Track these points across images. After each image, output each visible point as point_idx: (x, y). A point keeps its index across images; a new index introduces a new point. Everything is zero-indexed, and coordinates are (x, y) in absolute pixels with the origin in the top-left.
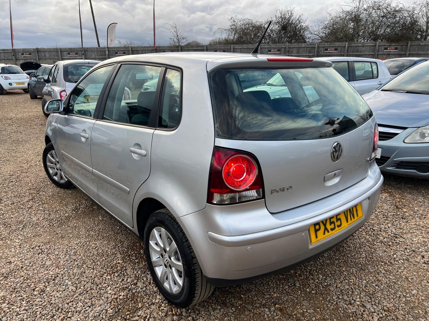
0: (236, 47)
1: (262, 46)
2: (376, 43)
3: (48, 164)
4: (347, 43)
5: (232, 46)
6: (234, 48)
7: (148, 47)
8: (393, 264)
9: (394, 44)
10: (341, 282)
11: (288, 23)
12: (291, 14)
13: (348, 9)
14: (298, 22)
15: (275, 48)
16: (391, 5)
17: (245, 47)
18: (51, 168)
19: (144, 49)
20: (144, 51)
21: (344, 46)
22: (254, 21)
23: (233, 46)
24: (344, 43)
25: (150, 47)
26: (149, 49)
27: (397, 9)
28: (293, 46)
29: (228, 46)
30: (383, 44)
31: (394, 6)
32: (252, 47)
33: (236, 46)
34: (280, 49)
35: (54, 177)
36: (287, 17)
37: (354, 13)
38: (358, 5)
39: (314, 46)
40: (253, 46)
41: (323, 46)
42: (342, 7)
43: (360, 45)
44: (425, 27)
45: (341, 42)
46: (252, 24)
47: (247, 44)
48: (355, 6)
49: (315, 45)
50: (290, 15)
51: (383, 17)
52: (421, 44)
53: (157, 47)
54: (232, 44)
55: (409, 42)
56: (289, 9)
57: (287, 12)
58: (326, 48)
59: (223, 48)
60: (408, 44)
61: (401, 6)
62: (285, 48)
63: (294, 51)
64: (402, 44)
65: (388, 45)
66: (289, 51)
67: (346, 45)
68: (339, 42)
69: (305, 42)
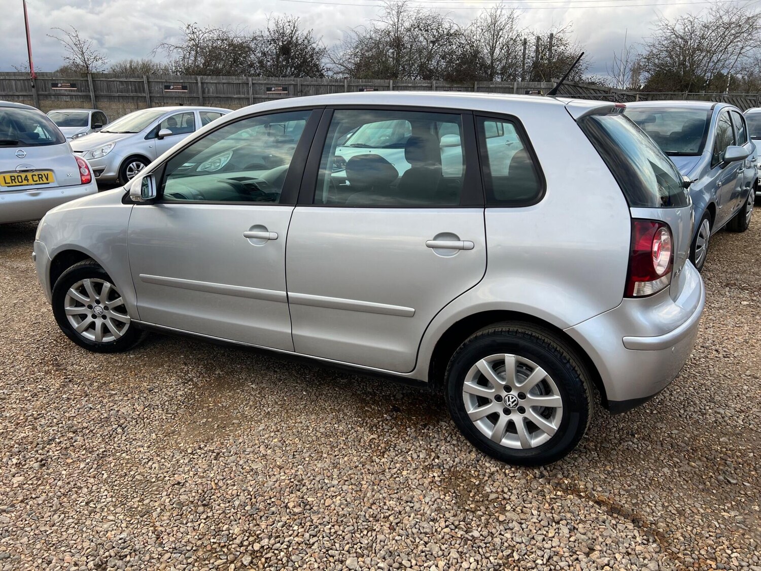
0: (206, 81)
1: (255, 80)
2: (432, 83)
3: (68, 308)
4: (391, 81)
5: (199, 78)
6: (204, 81)
7: (14, 74)
8: (699, 365)
9: (455, 86)
10: (671, 394)
11: (290, 42)
12: (294, 27)
13: (382, 26)
14: (306, 41)
15: (277, 85)
16: (443, 26)
17: (224, 81)
18: (73, 316)
19: (7, 78)
20: (7, 81)
21: (388, 85)
22: (231, 35)
23: (202, 79)
24: (386, 80)
25: (22, 74)
26: (18, 78)
27: (452, 32)
28: (308, 83)
29: (191, 78)
30: (441, 85)
31: (447, 27)
32: (237, 82)
33: (207, 79)
34: (287, 86)
35: (84, 333)
36: (288, 31)
37: (392, 34)
38: (396, 20)
39: (341, 84)
40: (238, 79)
41: (356, 84)
42: (374, 22)
43: (410, 85)
44: (489, 62)
45: (382, 79)
46: (226, 40)
47: (226, 75)
48: (392, 23)
49: (344, 82)
50: (292, 28)
51: (433, 43)
52: (491, 86)
53: (36, 73)
54: (199, 74)
55: (476, 82)
56: (290, 18)
57: (287, 24)
58: (361, 88)
59: (182, 81)
60: (474, 86)
61: (456, 27)
62: (295, 86)
63: (311, 91)
64: (466, 86)
65: (448, 86)
66: (302, 91)
67: (389, 84)
68: (379, 78)
69: (322, 76)
